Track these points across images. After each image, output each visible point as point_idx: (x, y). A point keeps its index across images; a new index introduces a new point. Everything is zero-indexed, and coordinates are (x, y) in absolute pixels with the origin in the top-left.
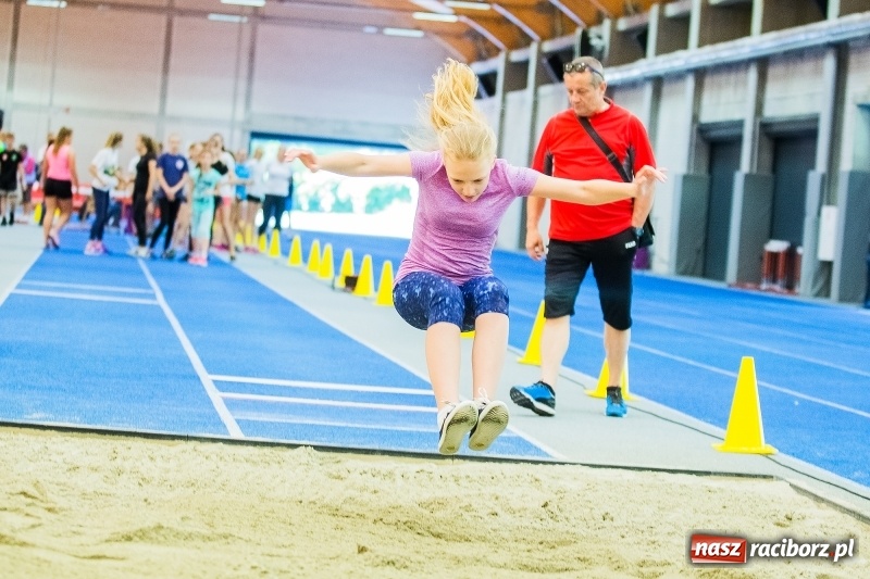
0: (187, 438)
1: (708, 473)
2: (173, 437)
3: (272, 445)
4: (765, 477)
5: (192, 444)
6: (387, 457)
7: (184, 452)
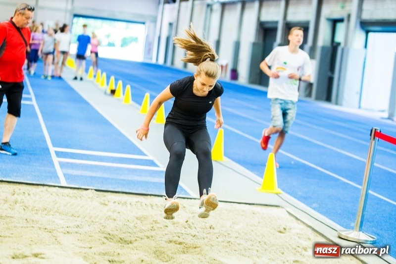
0: (43, 185)
1: (253, 204)
2: (38, 185)
3: (78, 189)
4: (276, 206)
5: (46, 188)
6: (124, 194)
7: (42, 191)
